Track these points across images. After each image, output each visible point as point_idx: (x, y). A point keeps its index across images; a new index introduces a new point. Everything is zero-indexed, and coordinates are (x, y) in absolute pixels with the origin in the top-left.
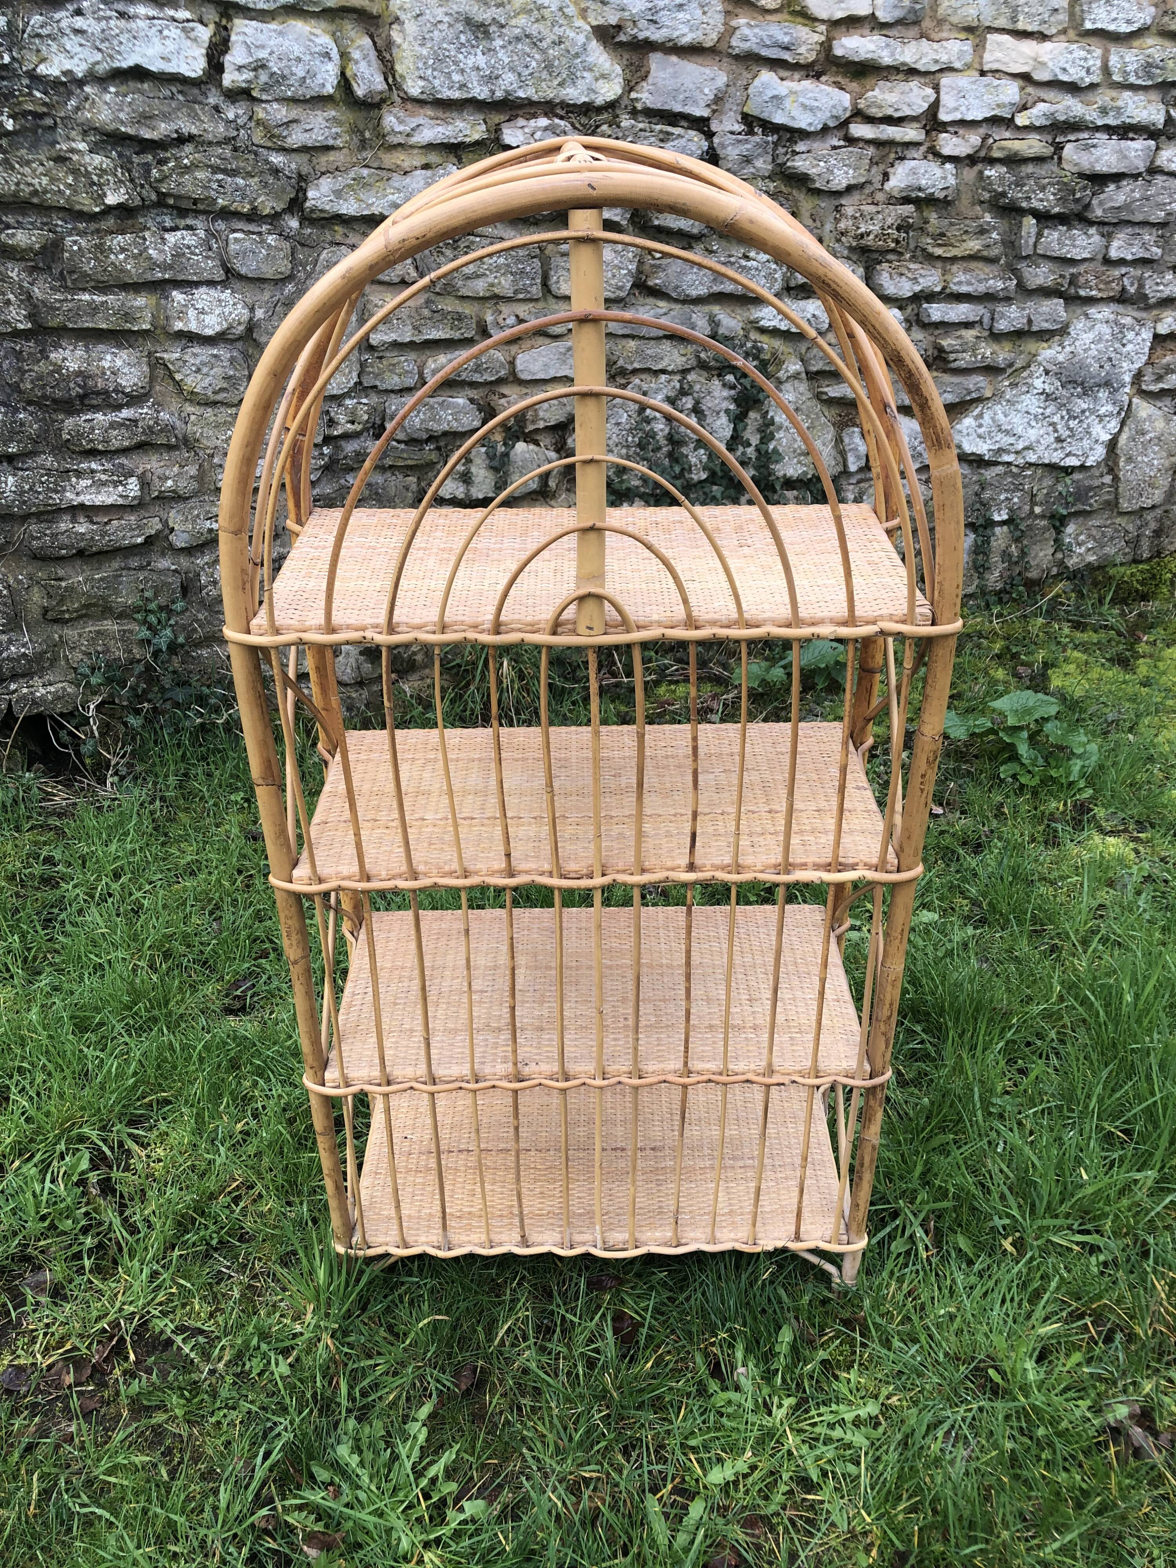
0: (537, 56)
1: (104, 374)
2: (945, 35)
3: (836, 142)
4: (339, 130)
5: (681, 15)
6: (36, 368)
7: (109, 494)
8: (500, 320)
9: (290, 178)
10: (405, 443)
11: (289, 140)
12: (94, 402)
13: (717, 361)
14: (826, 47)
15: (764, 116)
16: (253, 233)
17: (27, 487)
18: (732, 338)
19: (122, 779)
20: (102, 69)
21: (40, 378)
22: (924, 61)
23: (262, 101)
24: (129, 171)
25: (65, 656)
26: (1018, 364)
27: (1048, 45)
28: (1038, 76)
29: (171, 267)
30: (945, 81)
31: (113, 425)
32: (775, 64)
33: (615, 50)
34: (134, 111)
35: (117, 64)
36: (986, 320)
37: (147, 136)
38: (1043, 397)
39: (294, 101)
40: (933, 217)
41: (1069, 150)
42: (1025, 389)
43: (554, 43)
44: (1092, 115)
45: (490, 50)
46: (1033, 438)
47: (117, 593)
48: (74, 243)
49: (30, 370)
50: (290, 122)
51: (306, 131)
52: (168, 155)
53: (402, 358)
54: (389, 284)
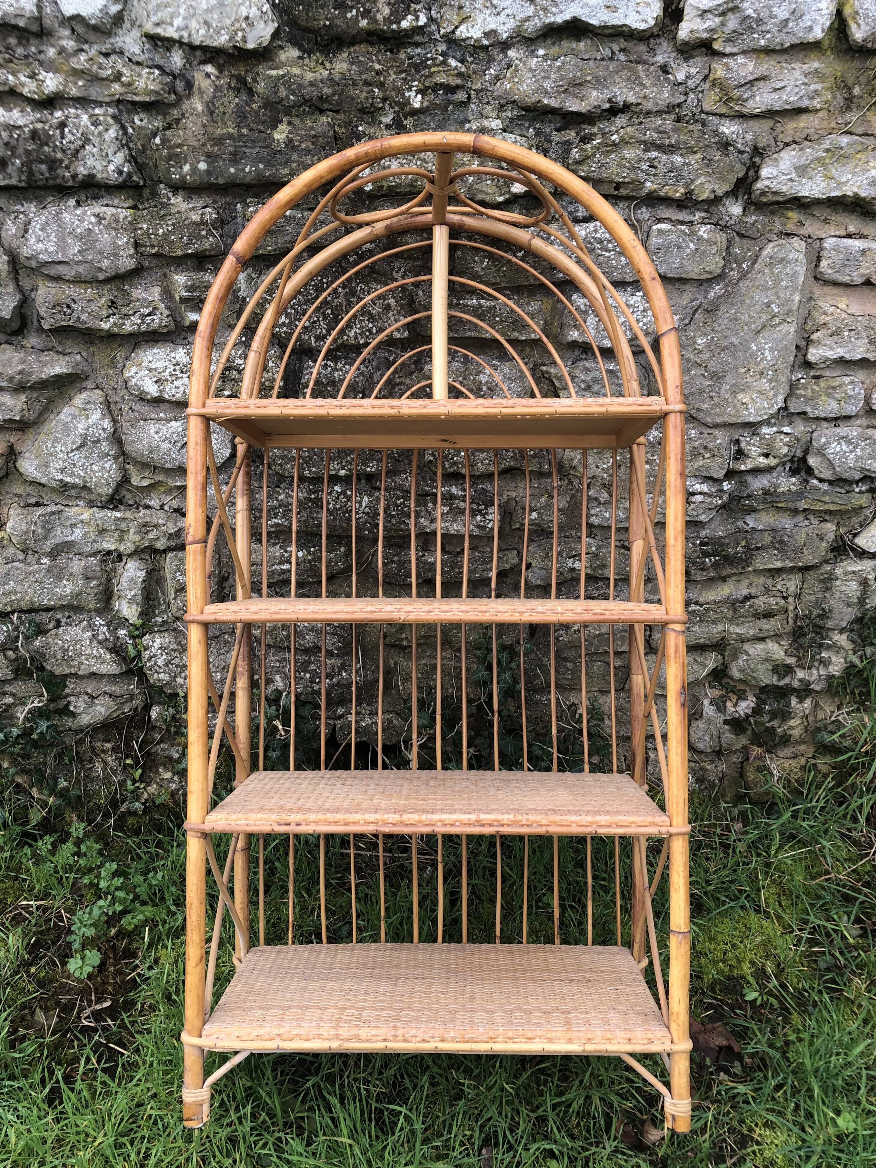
4: (818, 87)
7: (465, 523)
9: (741, 152)
10: (831, 483)
11: (750, 104)
16: (682, 223)
20: (531, 27)
23: (724, 55)
25: (397, 687)
34: (562, 78)
35: (550, 19)
37: (573, 109)
39: (768, 51)
49: (401, 383)
50: (757, 80)
51: (776, 90)
52: (595, 130)
53: (847, 380)
54: (848, 286)
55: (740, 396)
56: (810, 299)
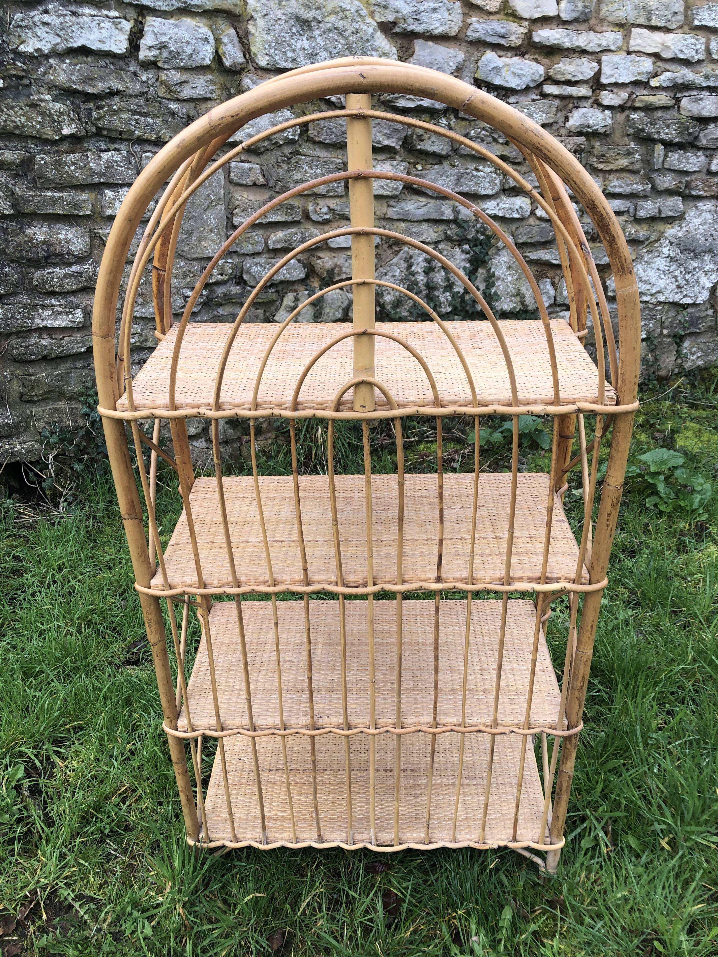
0: (342, 41)
1: (61, 243)
2: (605, 29)
3: (534, 97)
4: (214, 88)
5: (434, 15)
6: (16, 239)
7: (63, 320)
8: (318, 210)
9: (182, 118)
11: (182, 94)
12: (54, 261)
13: (457, 235)
14: (528, 36)
15: (489, 80)
17: (10, 315)
18: (468, 222)
19: (70, 504)
20: (60, 48)
21: (19, 245)
22: (591, 45)
23: (164, 69)
24: (78, 113)
25: (34, 425)
26: (652, 239)
27: (671, 35)
28: (664, 55)
29: (104, 175)
30: (605, 58)
31: (66, 276)
32: (495, 47)
33: (392, 38)
34: (81, 75)
35: (70, 45)
36: (631, 210)
37: (90, 91)
38: (668, 259)
39: (185, 69)
40: (597, 145)
41: (684, 102)
42: (657, 254)
43: (353, 33)
44: (699, 80)
45: (312, 37)
46: (662, 286)
47: (68, 383)
48: (41, 159)
49: (12, 240)
50: (183, 82)
51: (193, 88)
52: (104, 103)
53: (254, 234)
54: (246, 186)
55: (203, 243)
56: (229, 193)
